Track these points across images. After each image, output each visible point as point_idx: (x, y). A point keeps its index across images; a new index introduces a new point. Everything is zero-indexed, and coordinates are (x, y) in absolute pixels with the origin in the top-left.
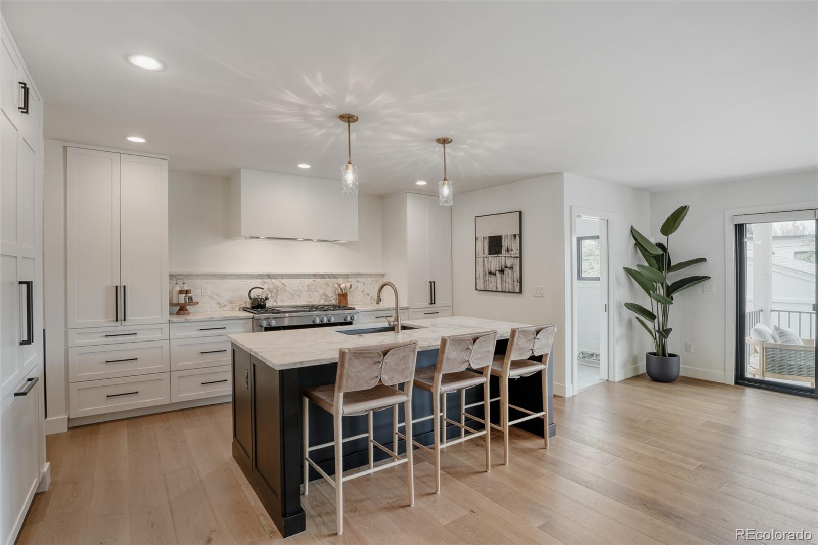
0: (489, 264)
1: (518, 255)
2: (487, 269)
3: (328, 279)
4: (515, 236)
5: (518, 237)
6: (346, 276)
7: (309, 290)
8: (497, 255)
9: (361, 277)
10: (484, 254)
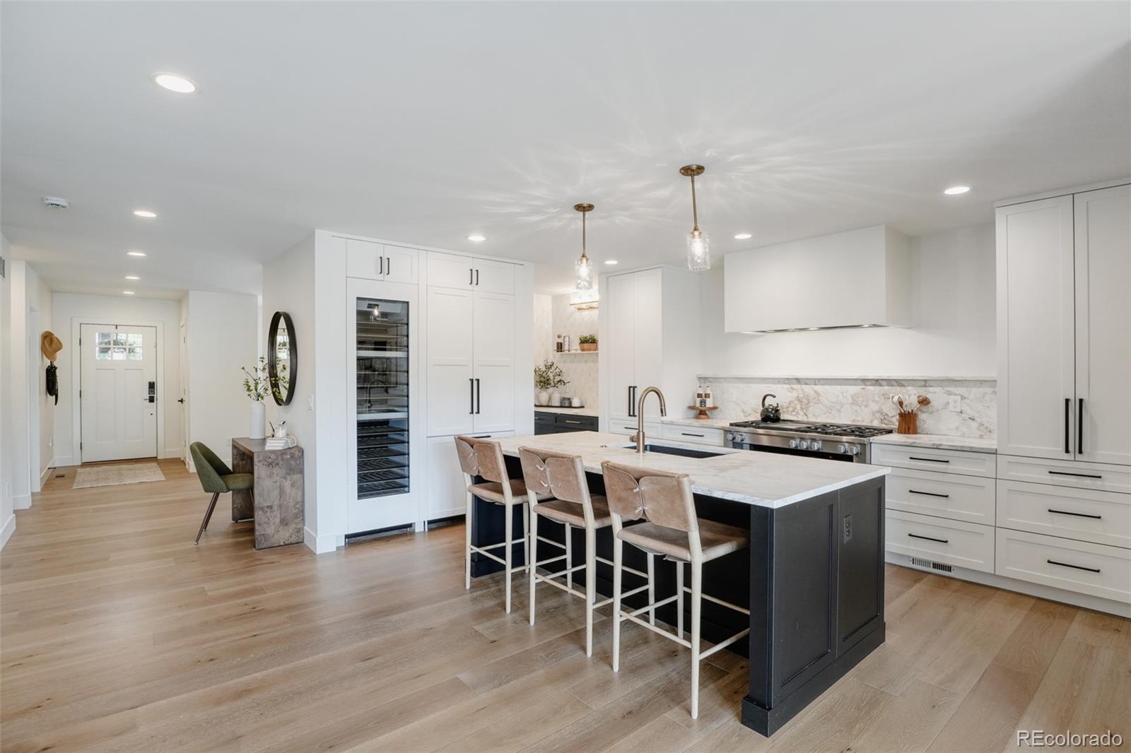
6: (923, 383)
9: (956, 386)
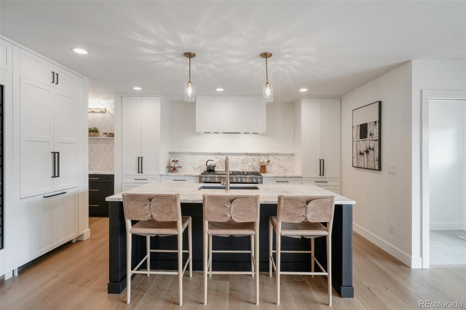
0: (360, 146)
1: (377, 138)
2: (359, 150)
3: (254, 157)
4: (376, 122)
5: (377, 123)
6: (267, 155)
7: (243, 162)
8: (364, 139)
9: (277, 156)
10: (357, 139)
